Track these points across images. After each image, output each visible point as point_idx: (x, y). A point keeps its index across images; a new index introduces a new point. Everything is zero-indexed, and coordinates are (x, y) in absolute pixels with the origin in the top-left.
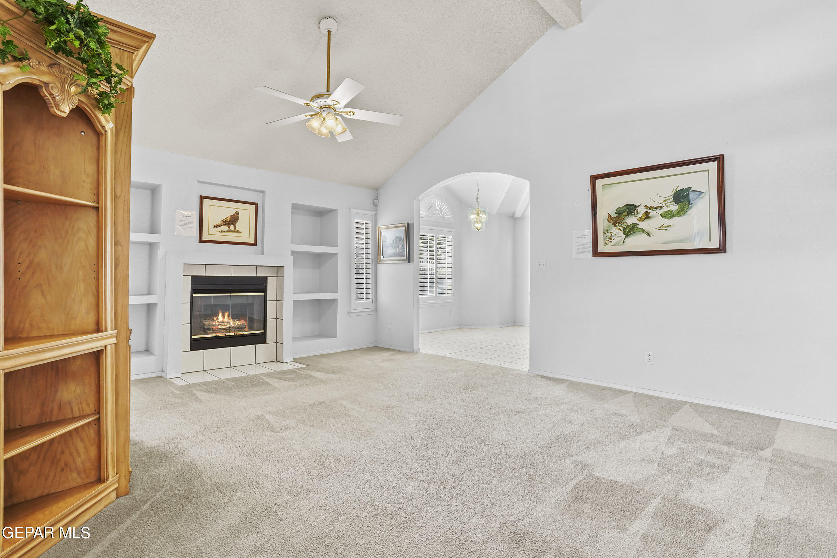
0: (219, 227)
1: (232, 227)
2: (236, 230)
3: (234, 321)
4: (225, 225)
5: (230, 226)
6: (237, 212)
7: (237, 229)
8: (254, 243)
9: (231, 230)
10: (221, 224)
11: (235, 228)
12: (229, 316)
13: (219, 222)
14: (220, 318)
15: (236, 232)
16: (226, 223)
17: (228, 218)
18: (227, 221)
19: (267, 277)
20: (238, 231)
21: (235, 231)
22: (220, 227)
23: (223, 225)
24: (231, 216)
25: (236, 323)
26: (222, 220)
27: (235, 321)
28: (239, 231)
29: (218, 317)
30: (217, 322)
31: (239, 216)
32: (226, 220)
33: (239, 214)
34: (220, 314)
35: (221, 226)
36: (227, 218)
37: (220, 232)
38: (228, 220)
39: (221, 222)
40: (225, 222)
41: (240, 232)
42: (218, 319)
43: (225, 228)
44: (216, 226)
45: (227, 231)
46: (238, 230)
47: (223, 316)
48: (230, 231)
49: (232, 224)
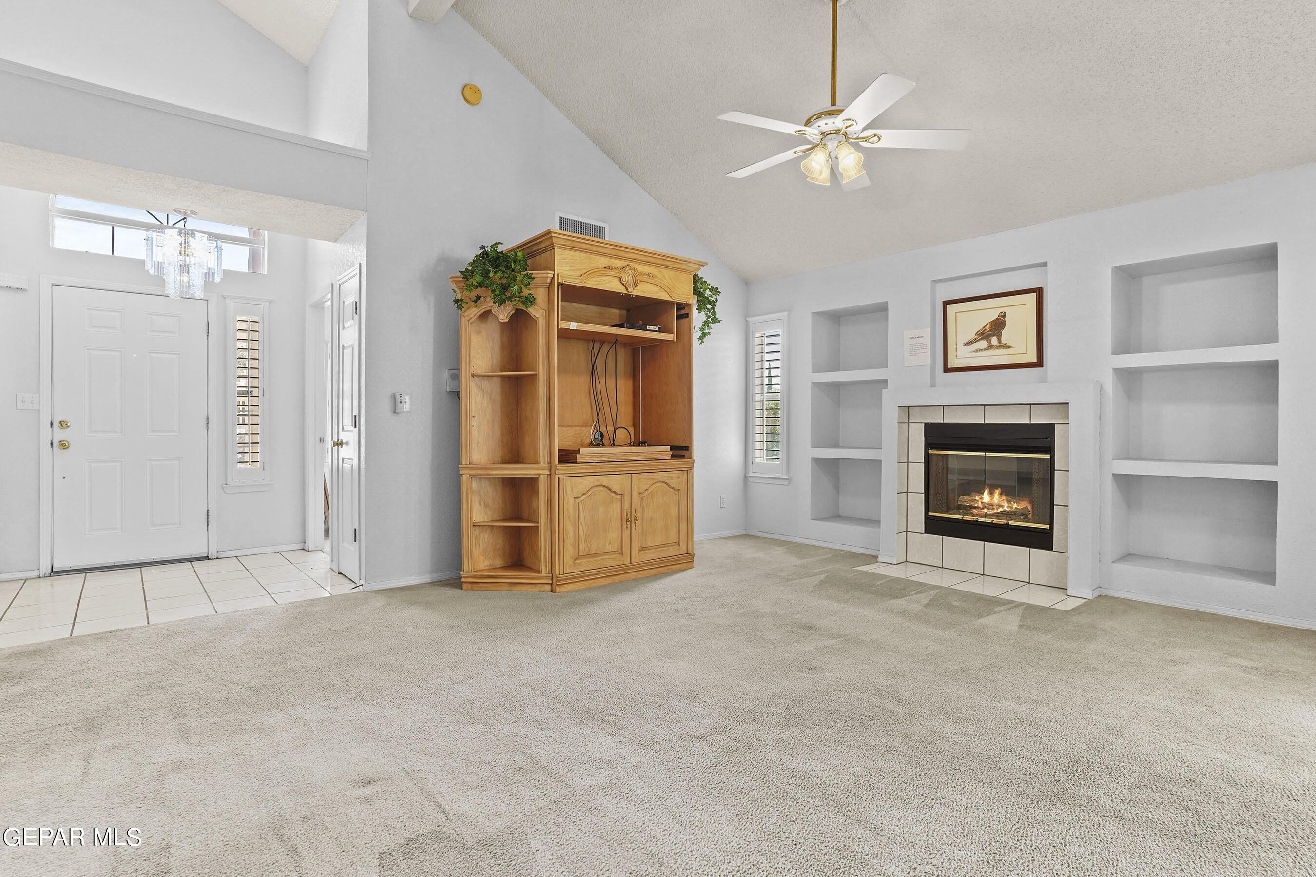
0: (973, 343)
1: (994, 341)
2: (1002, 345)
3: (1009, 502)
4: (981, 339)
5: (991, 340)
6: (1002, 313)
7: (1003, 342)
8: (1036, 362)
9: (993, 346)
10: (976, 339)
11: (1000, 342)
12: (1001, 494)
13: (972, 336)
14: (986, 497)
15: (1001, 348)
16: (983, 335)
17: (988, 327)
18: (985, 332)
19: (1055, 424)
20: (1006, 345)
21: (999, 346)
22: (975, 344)
23: (979, 340)
24: (991, 323)
25: (1014, 507)
26: (978, 332)
27: (1012, 503)
28: (1008, 345)
29: (983, 496)
30: (980, 503)
31: (1006, 319)
32: (985, 330)
33: (1005, 315)
34: (986, 491)
35: (975, 342)
36: (986, 326)
37: (974, 351)
38: (987, 331)
39: (976, 335)
40: (982, 333)
41: (1009, 347)
42: (982, 498)
43: (983, 344)
44: (969, 343)
45: (985, 349)
46: (1005, 343)
47: (991, 493)
48: (990, 347)
49: (994, 335)
